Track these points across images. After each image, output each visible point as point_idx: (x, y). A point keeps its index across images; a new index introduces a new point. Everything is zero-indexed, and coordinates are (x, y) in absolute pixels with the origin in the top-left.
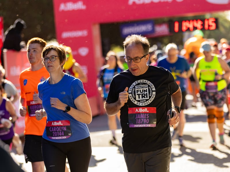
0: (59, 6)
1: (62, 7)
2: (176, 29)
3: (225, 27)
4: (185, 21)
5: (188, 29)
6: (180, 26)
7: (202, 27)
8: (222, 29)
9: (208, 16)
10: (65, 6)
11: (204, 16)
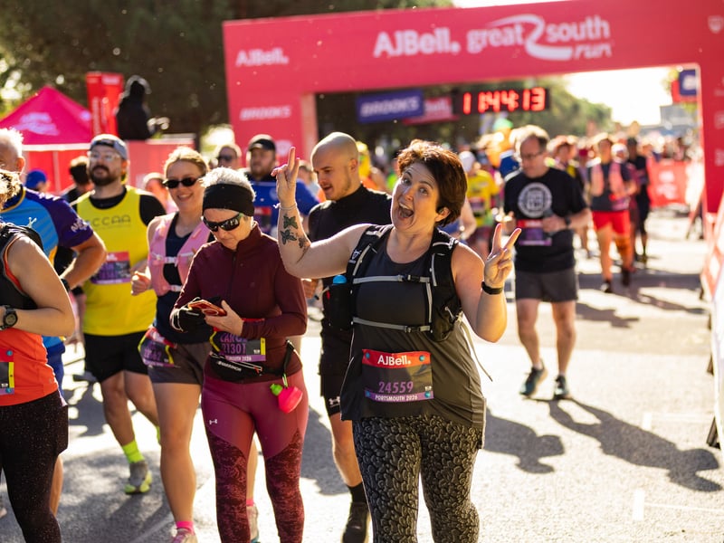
0: (235, 57)
1: (242, 58)
2: (467, 108)
3: (562, 109)
4: (486, 93)
5: (490, 109)
6: (475, 103)
7: (517, 105)
8: (556, 111)
9: (529, 83)
10: (248, 56)
11: (522, 83)
